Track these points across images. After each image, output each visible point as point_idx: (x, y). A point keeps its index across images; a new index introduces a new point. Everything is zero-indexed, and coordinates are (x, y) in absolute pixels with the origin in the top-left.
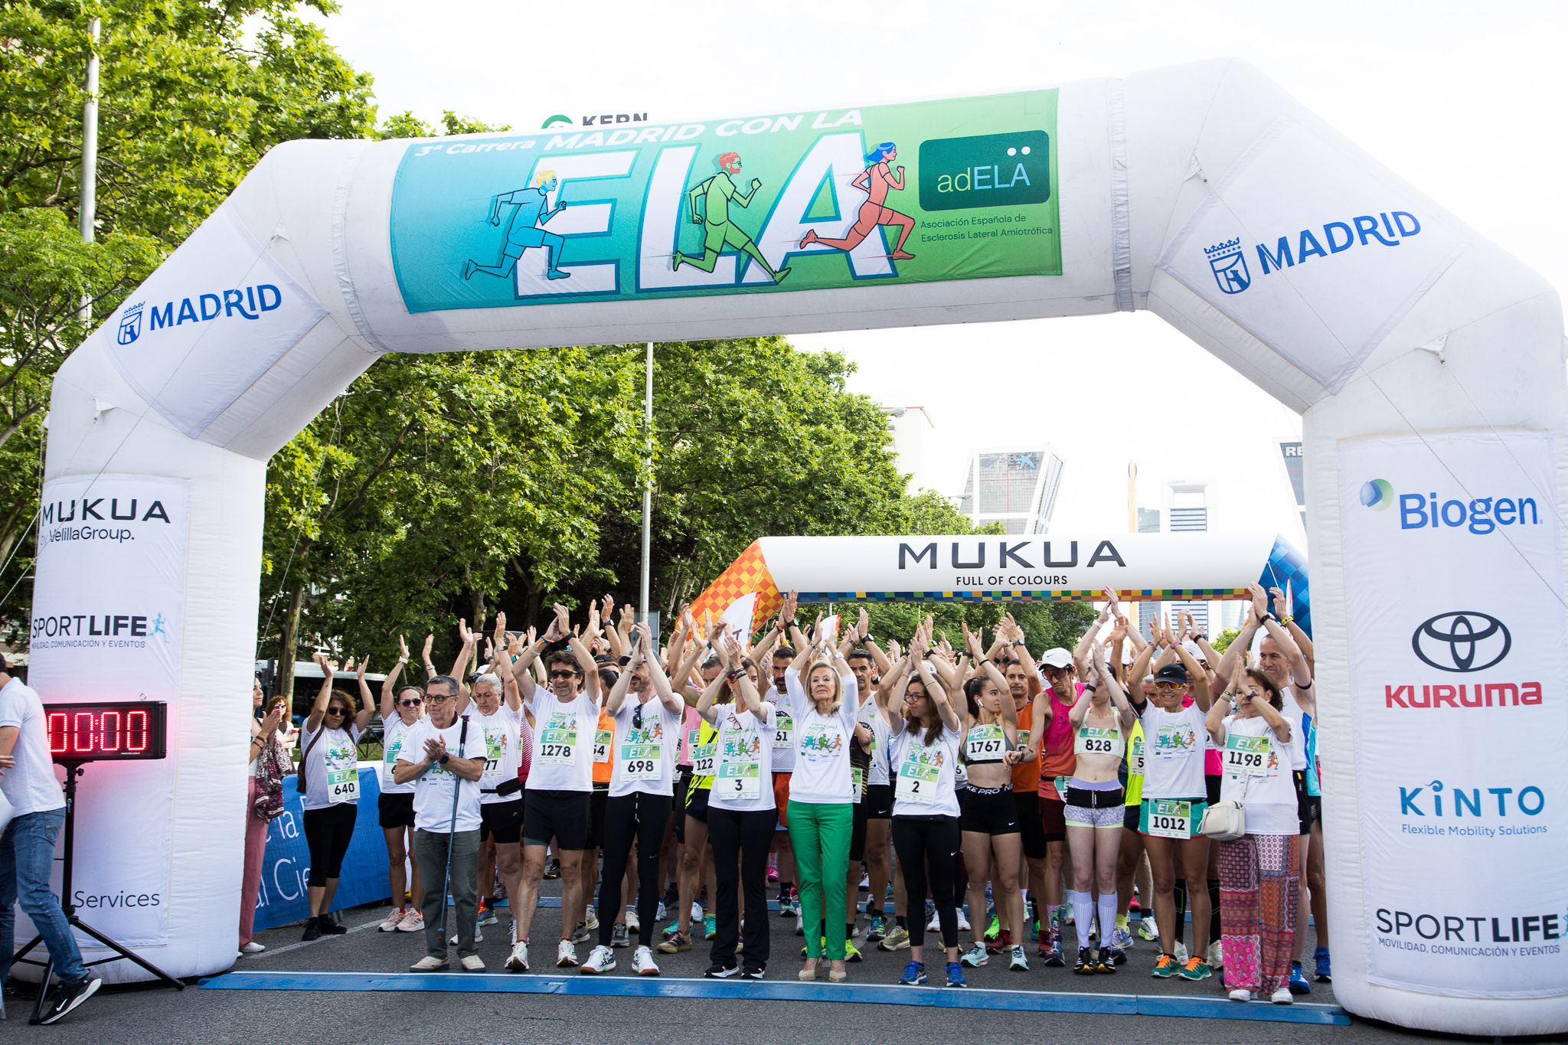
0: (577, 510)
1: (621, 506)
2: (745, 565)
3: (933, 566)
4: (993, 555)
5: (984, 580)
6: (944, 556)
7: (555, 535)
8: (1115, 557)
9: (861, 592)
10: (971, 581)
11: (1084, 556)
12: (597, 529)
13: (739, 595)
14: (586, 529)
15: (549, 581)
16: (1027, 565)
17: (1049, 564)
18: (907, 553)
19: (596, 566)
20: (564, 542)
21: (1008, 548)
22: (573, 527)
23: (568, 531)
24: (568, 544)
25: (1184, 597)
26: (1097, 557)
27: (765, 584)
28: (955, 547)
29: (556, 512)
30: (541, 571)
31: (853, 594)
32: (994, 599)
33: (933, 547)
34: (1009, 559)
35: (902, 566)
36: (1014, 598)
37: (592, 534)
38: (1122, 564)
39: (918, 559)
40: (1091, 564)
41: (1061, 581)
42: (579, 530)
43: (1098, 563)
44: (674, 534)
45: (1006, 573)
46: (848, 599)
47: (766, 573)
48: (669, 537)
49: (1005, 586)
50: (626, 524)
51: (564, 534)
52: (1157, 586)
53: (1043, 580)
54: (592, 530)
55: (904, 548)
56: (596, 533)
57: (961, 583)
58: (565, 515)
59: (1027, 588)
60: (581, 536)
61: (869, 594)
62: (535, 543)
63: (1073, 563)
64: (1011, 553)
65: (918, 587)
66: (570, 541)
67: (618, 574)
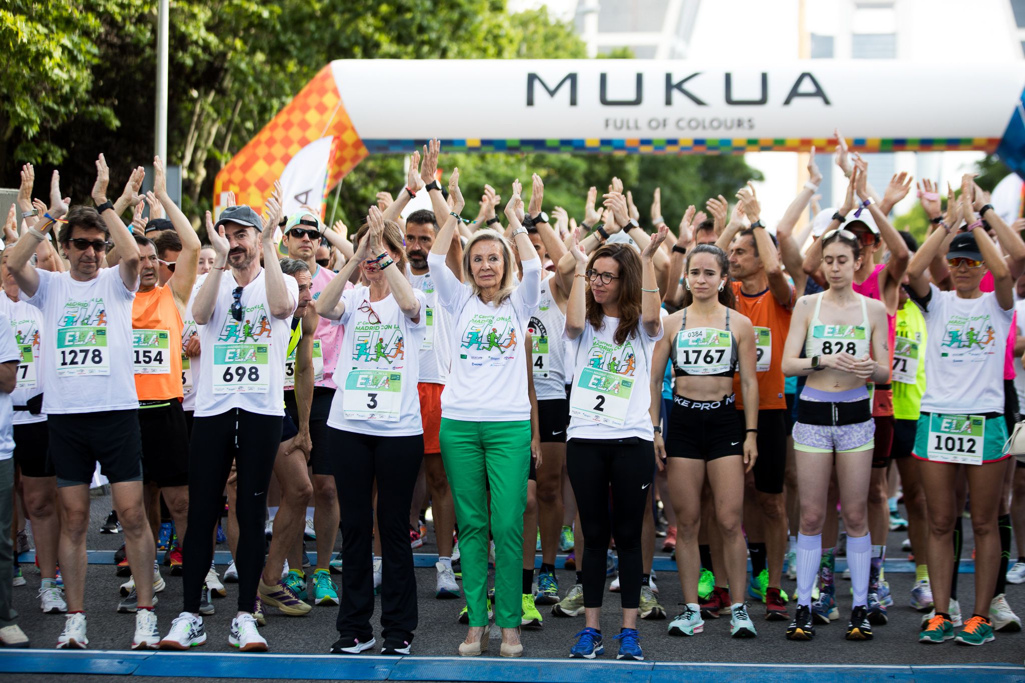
0: (68, 24)
1: (124, 19)
2: (313, 100)
3: (573, 102)
4: (654, 90)
5: (643, 124)
6: (588, 90)
7: (39, 56)
8: (819, 92)
9: (473, 139)
10: (624, 125)
11: (779, 91)
12: (95, 50)
13: (304, 142)
14: (80, 51)
15: (30, 122)
16: (699, 102)
17: (730, 101)
18: (537, 85)
19: (88, 103)
20: (52, 69)
21: (675, 80)
22: (64, 47)
23: (57, 53)
24: (57, 71)
25: (909, 147)
26: (794, 93)
27: (341, 128)
28: (603, 78)
29: (39, 27)
30: (18, 109)
31: (462, 142)
32: (656, 148)
33: (573, 78)
34: (676, 94)
35: (530, 102)
36: (684, 149)
37: (88, 57)
38: (827, 102)
39: (552, 93)
40: (787, 102)
41: (746, 125)
42: (70, 52)
43: (796, 101)
44: (195, 57)
45: (670, 113)
46: (456, 148)
47: (342, 111)
48: (189, 61)
49: (670, 132)
50: (129, 44)
51: (51, 57)
52: (874, 132)
53: (722, 124)
54: (88, 52)
55: (532, 78)
56: (94, 56)
57: (611, 127)
58: (52, 32)
59: (700, 134)
60: (73, 60)
61: (485, 143)
62: (10, 70)
63: (763, 101)
64: (679, 86)
65: (551, 133)
66: (60, 67)
67: (118, 113)
